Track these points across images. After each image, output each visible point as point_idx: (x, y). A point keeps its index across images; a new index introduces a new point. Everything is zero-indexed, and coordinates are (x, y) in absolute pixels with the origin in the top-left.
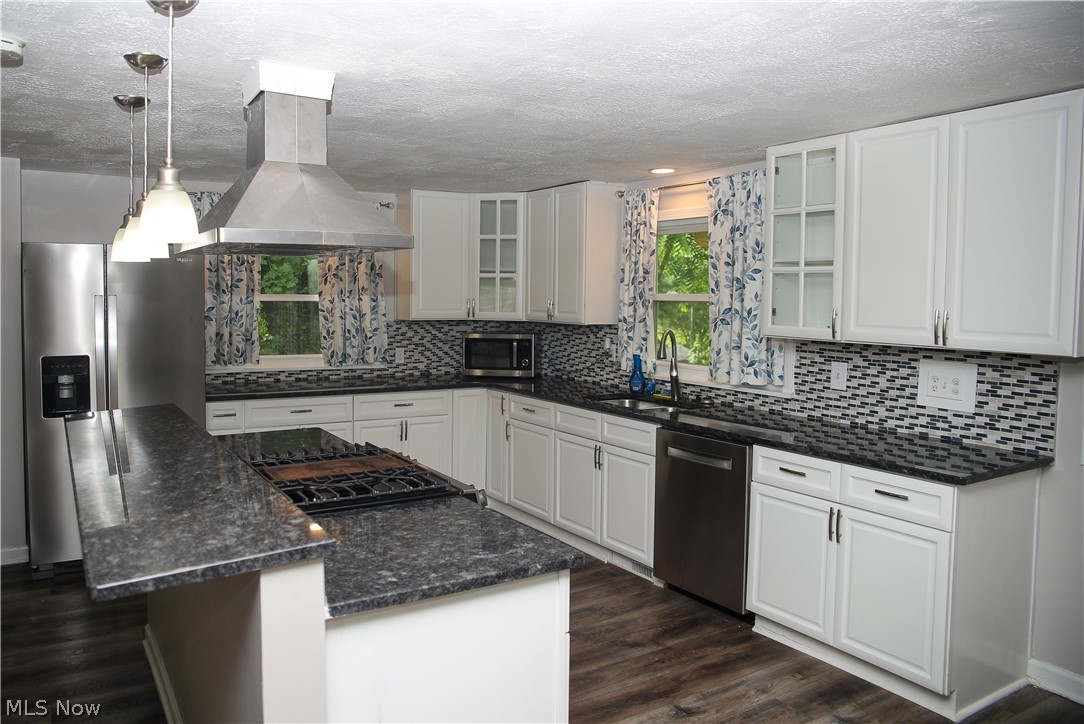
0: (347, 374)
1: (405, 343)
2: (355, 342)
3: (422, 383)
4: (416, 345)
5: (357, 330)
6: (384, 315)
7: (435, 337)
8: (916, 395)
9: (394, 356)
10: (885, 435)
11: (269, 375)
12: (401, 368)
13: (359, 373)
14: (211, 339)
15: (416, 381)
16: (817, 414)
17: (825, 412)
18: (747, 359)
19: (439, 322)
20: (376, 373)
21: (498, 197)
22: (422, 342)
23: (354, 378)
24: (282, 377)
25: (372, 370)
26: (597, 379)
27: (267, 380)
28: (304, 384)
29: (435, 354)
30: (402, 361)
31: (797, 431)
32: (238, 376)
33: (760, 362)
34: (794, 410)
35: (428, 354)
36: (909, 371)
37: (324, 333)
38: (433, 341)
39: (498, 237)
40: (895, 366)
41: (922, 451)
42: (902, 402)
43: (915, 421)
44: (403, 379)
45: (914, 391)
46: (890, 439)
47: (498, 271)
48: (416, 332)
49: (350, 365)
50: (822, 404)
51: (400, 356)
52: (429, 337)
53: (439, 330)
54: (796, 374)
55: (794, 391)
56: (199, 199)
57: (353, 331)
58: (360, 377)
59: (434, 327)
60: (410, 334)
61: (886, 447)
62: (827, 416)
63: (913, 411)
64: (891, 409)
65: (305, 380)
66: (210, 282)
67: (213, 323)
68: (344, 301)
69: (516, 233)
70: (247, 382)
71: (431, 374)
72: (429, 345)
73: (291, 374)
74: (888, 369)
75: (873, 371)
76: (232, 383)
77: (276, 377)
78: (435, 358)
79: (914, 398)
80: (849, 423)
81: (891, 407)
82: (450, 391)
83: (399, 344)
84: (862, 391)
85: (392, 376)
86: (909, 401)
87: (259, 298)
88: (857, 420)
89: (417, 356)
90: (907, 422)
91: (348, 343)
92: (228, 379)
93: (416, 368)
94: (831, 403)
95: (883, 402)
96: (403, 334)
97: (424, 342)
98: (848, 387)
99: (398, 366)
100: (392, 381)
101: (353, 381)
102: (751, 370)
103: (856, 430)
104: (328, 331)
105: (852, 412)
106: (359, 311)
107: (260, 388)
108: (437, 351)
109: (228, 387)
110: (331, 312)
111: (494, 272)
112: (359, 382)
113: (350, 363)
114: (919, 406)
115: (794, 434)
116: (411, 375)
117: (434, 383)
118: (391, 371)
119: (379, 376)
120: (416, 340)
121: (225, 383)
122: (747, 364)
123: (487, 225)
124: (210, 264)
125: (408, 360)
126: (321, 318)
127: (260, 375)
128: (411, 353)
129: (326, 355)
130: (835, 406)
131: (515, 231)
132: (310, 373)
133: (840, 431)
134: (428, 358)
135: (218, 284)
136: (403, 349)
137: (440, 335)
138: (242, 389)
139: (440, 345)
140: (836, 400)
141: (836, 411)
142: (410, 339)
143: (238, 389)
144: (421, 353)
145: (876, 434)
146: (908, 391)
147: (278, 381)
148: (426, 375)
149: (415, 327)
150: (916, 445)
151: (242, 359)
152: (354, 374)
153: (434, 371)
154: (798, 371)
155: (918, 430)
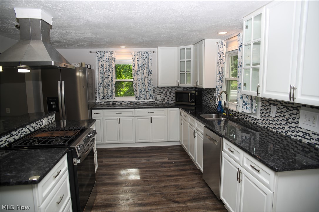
0: (142, 102)
1: (160, 93)
2: (143, 93)
3: (166, 106)
4: (164, 94)
5: (144, 90)
6: (152, 85)
7: (170, 92)
8: (299, 122)
9: (157, 97)
10: (287, 138)
11: (119, 102)
12: (159, 101)
13: (146, 102)
14: (101, 92)
15: (164, 105)
16: (266, 126)
17: (269, 125)
18: (244, 102)
19: (172, 87)
20: (151, 102)
21: (185, 47)
22: (166, 93)
23: (144, 103)
24: (123, 103)
25: (150, 101)
26: (214, 107)
27: (119, 103)
28: (129, 105)
29: (170, 97)
30: (159, 99)
31: (260, 132)
32: (110, 102)
33: (249, 104)
34: (260, 123)
35: (168, 97)
36: (296, 111)
37: (135, 91)
38: (170, 93)
39: (185, 60)
40: (292, 109)
41: (299, 147)
42: (294, 125)
43: (298, 134)
44: (160, 104)
45: (298, 120)
46: (289, 140)
47: (185, 71)
48: (164, 90)
49: (142, 100)
50: (268, 122)
51: (159, 97)
52: (168, 92)
53: (172, 89)
54: (261, 109)
55: (260, 116)
56: (98, 54)
57: (143, 90)
58: (146, 103)
59: (170, 89)
60: (162, 91)
61: (287, 143)
62: (269, 127)
63: (297, 129)
64: (289, 127)
65: (129, 104)
66: (101, 76)
67: (102, 88)
68: (140, 81)
69: (190, 59)
70: (113, 104)
71: (169, 103)
72: (168, 94)
73: (125, 102)
74: (289, 110)
75: (284, 110)
76: (109, 104)
77: (121, 103)
78: (170, 98)
79: (298, 124)
80: (275, 131)
81: (289, 126)
82: (167, 108)
83: (158, 94)
84: (280, 119)
85: (156, 103)
86: (296, 125)
87: (115, 81)
88: (278, 130)
89: (164, 97)
90: (295, 134)
91: (141, 93)
92: (107, 103)
93: (164, 101)
94: (271, 122)
95: (287, 124)
96: (160, 91)
97: (167, 93)
98: (276, 116)
99: (158, 100)
100: (156, 105)
101: (144, 104)
102: (245, 107)
103: (278, 135)
104: (136, 90)
105: (277, 126)
106: (145, 84)
107: (117, 106)
108: (171, 96)
109: (108, 105)
110: (136, 84)
111: (184, 71)
112: (146, 105)
113: (141, 99)
114: (299, 128)
115: (259, 133)
116: (163, 103)
117: (170, 106)
118: (156, 102)
119: (152, 103)
120: (164, 92)
121: (107, 104)
122: (244, 104)
123: (182, 57)
124: (101, 71)
125: (161, 99)
126: (134, 86)
127: (117, 102)
128: (162, 97)
129: (135, 97)
130: (272, 124)
131: (190, 58)
132: (131, 102)
133: (272, 134)
134: (168, 98)
135: (103, 77)
136: (160, 95)
137: (172, 91)
138: (112, 106)
139: (172, 94)
140: (272, 121)
141: (272, 125)
142: (162, 92)
143: (110, 106)
144: (166, 96)
145: (284, 137)
146: (296, 120)
147: (122, 104)
148: (167, 103)
149: (164, 89)
150: (297, 144)
151: (110, 98)
152: (144, 102)
153: (170, 102)
154: (262, 108)
155: (298, 138)
